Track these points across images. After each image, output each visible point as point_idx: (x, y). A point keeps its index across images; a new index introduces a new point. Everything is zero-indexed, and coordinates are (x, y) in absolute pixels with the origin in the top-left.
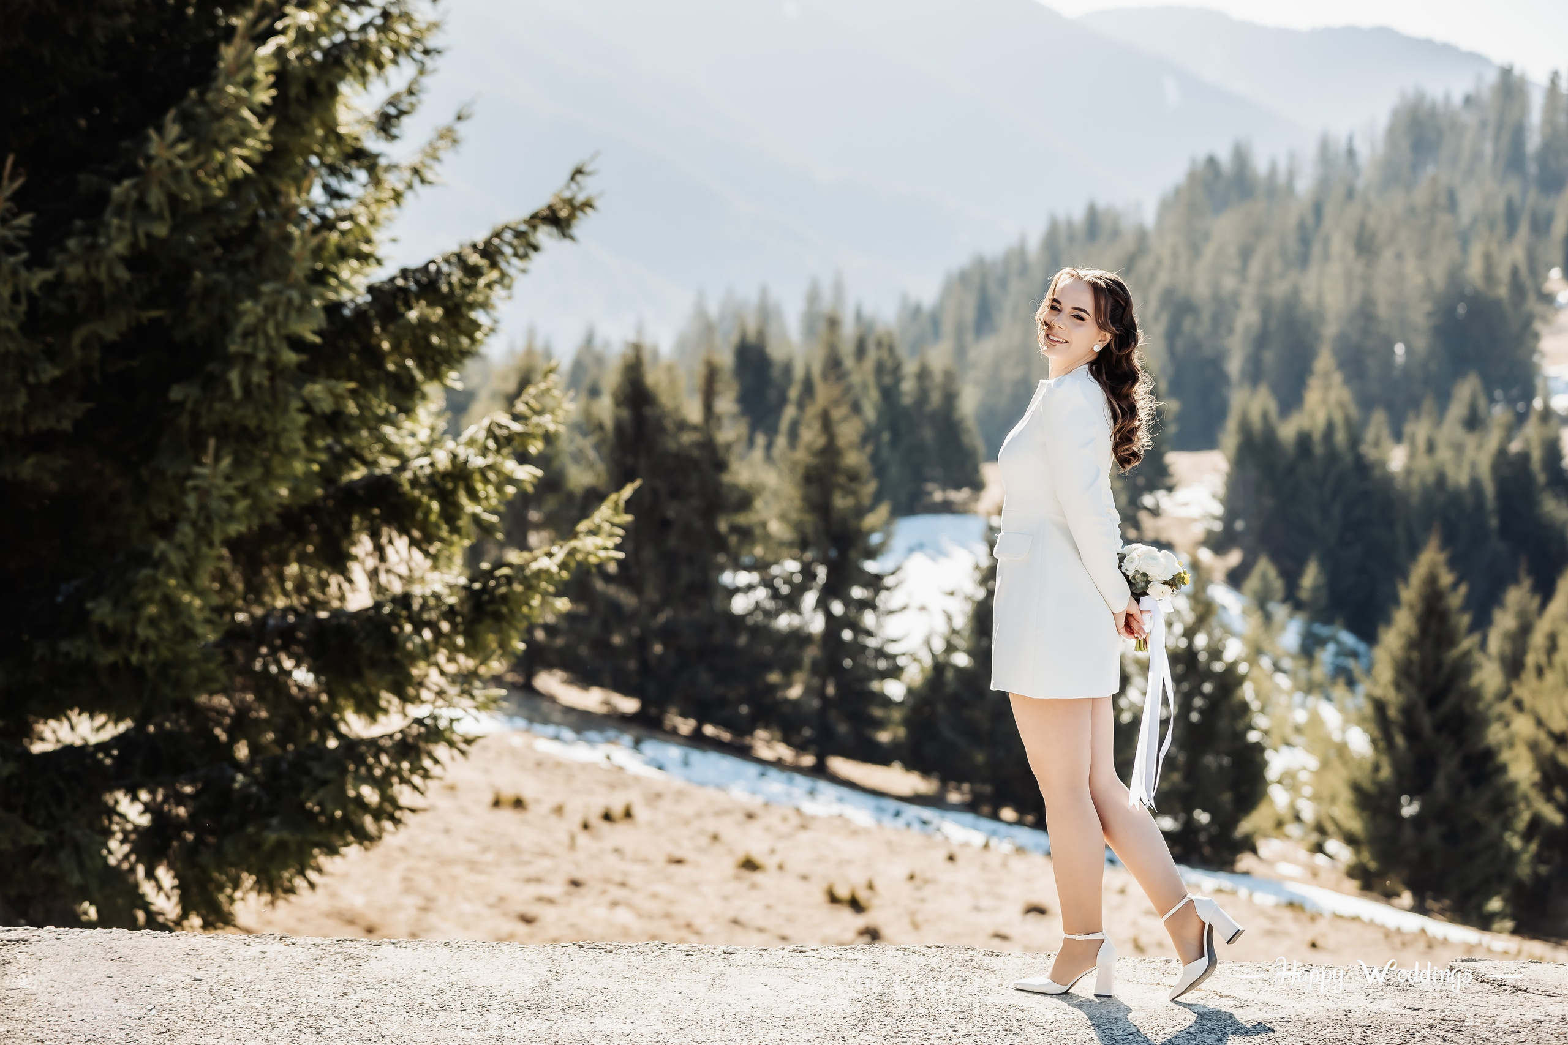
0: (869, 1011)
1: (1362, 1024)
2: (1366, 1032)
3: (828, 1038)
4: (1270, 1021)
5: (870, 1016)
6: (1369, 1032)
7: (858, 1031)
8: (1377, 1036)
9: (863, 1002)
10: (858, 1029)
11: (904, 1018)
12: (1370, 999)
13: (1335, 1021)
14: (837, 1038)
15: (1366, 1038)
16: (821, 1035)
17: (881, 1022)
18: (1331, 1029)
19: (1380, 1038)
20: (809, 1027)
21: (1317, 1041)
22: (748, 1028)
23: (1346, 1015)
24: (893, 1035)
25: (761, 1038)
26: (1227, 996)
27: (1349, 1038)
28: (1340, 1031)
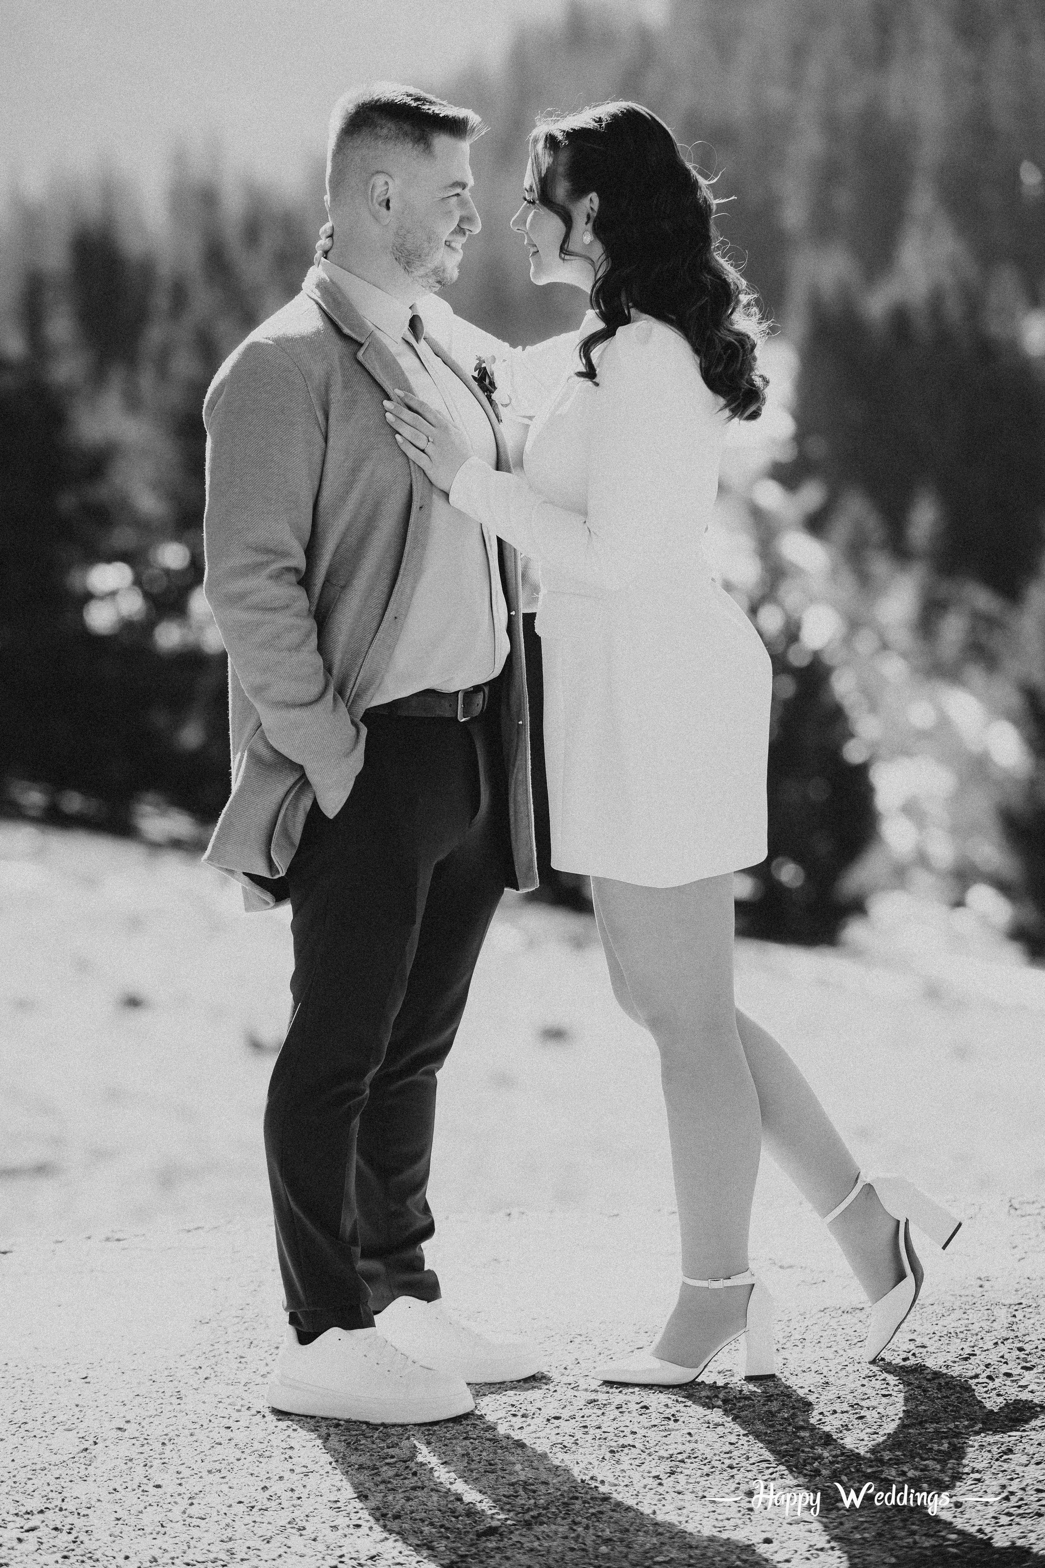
0: (222, 1340)
1: (1007, 1302)
2: (1014, 1316)
3: (154, 1395)
4: (861, 1306)
5: (222, 1350)
6: (1020, 1315)
7: (202, 1379)
8: (1032, 1321)
9: (214, 1324)
10: (203, 1374)
11: (277, 1348)
12: (1018, 1252)
13: (964, 1299)
14: (168, 1394)
15: (1014, 1327)
16: (142, 1390)
17: (242, 1357)
18: (958, 1314)
19: (1038, 1324)
20: (124, 1377)
21: (937, 1338)
22: (27, 1389)
23: (981, 1286)
24: (259, 1380)
25: (46, 1405)
26: (791, 1267)
27: (987, 1328)
28: (973, 1316)
